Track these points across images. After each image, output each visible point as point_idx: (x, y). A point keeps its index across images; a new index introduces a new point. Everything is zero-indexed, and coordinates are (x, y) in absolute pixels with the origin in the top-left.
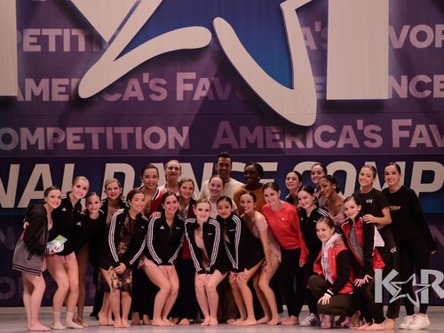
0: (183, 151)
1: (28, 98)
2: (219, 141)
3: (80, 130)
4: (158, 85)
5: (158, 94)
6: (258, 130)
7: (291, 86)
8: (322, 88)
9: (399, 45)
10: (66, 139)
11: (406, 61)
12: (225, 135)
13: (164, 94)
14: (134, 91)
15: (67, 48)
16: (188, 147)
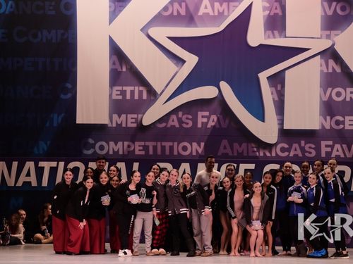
0: (200, 156)
1: (114, 125)
2: (221, 151)
3: (143, 143)
4: (187, 118)
5: (187, 124)
6: (244, 145)
7: (263, 121)
8: (281, 122)
9: (325, 99)
10: (134, 149)
11: (329, 108)
12: (225, 148)
13: (191, 124)
14: (174, 122)
15: (136, 97)
16: (203, 154)
